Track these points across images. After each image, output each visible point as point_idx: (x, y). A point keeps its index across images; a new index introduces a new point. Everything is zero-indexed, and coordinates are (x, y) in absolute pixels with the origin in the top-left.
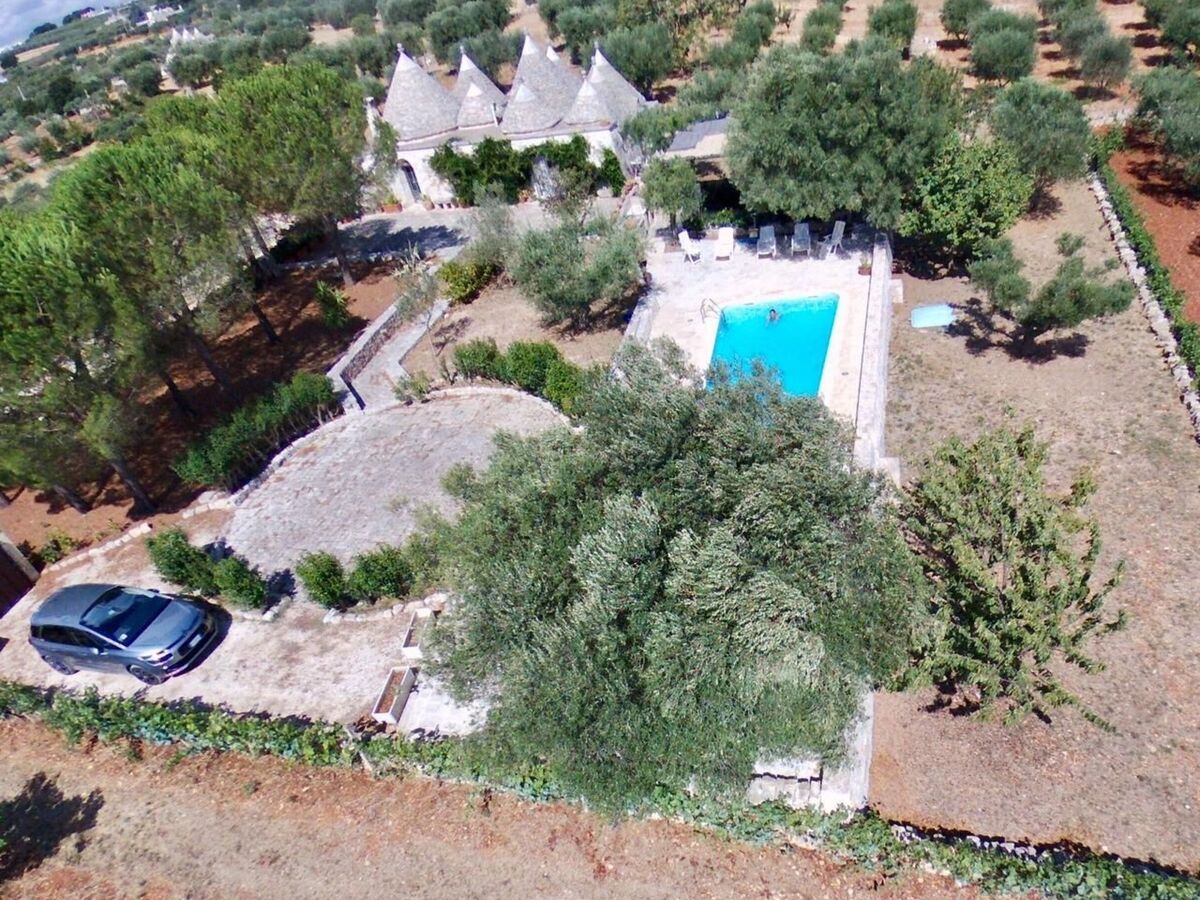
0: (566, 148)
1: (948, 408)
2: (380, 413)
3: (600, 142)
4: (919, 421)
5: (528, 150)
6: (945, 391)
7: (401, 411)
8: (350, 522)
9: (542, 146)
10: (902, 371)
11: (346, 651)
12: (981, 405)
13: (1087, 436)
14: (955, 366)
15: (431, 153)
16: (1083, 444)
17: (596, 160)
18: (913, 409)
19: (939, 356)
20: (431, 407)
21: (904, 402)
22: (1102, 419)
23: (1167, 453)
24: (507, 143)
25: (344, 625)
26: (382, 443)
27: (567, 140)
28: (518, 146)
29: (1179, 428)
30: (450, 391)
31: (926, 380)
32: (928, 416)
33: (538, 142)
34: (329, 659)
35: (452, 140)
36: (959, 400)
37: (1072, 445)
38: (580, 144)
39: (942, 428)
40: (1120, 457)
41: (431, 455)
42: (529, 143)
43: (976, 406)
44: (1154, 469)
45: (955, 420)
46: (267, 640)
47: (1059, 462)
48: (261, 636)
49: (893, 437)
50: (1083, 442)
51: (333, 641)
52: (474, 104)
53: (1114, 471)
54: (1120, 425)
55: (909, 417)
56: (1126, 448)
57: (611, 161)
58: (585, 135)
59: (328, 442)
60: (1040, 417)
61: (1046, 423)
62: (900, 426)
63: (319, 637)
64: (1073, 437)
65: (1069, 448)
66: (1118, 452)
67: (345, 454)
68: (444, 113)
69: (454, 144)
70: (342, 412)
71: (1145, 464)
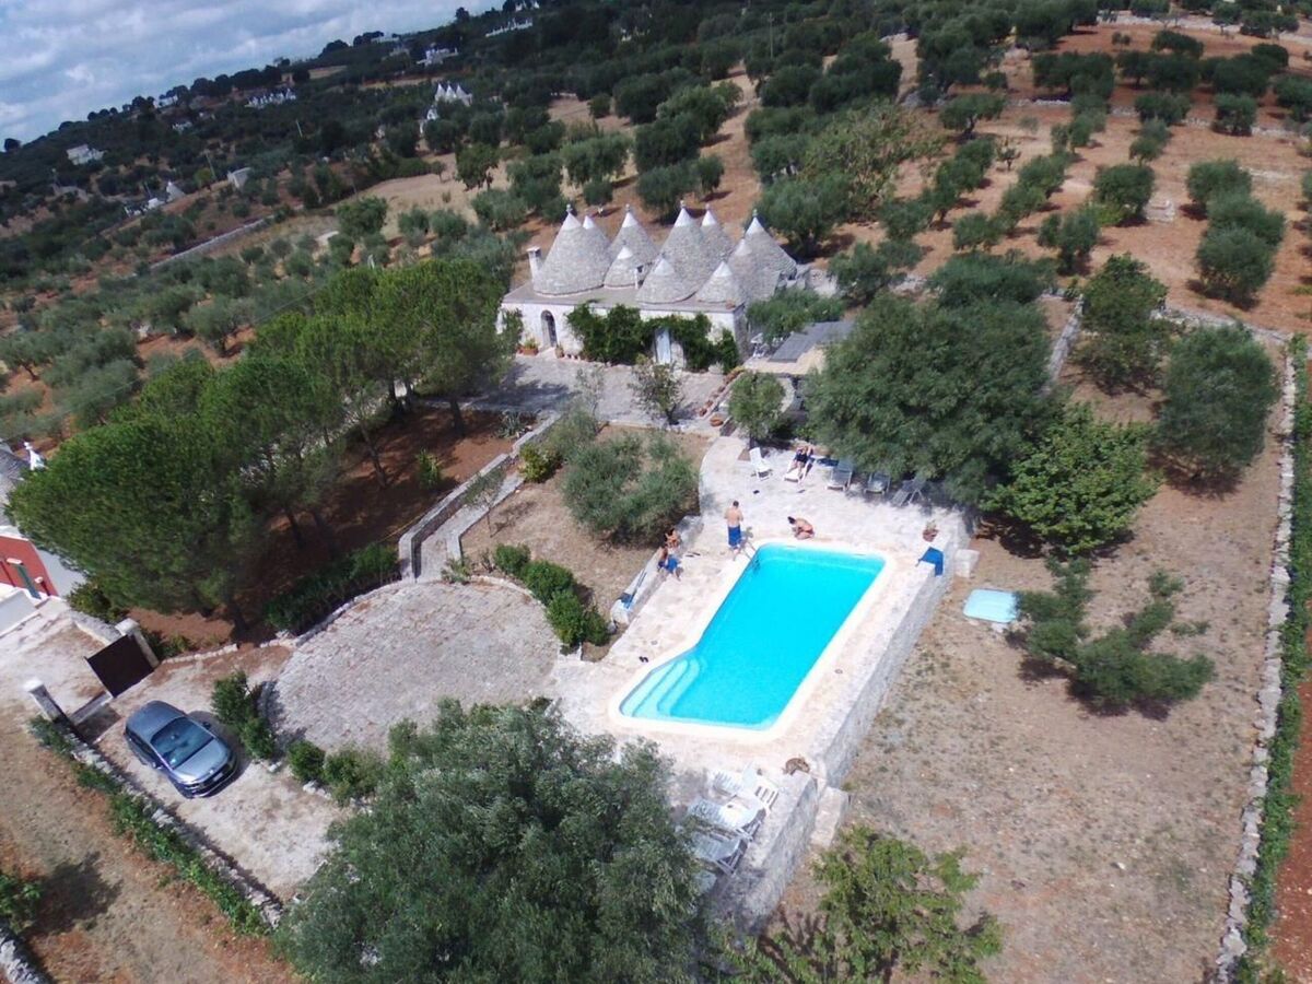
0: (689, 323)
1: (948, 739)
2: (428, 584)
3: (722, 322)
4: (904, 745)
5: (652, 321)
6: (956, 713)
7: (443, 587)
8: (362, 692)
9: (666, 319)
10: (919, 673)
11: (306, 823)
12: (987, 746)
13: (1095, 832)
14: (984, 683)
15: (571, 309)
16: (1085, 842)
17: (713, 337)
18: (906, 727)
19: (973, 664)
20: (466, 590)
21: (900, 716)
22: (1127, 812)
23: (1181, 885)
24: (636, 311)
25: (315, 796)
26: (416, 617)
27: (691, 316)
28: (645, 316)
29: (1218, 854)
30: (486, 578)
31: (942, 690)
32: (917, 741)
33: (663, 315)
34: (294, 826)
35: (591, 301)
36: (966, 732)
37: (1071, 837)
38: (702, 323)
39: (926, 763)
40: (1121, 874)
41: (445, 643)
42: (655, 315)
43: (982, 745)
44: (1154, 904)
45: (946, 757)
46: (264, 788)
47: (1043, 856)
48: (261, 783)
49: (867, 756)
50: (1086, 838)
51: (303, 809)
52: (621, 267)
53: (1104, 891)
54: (1146, 828)
55: (895, 736)
56: (1135, 865)
57: (728, 341)
58: (708, 315)
59: (379, 602)
60: (1052, 785)
61: (1055, 796)
62: (881, 745)
63: (295, 802)
64: (1077, 827)
65: (1064, 839)
66: (1122, 866)
67: (387, 619)
68: (595, 271)
69: (591, 305)
70: (399, 578)
71: (1146, 893)
